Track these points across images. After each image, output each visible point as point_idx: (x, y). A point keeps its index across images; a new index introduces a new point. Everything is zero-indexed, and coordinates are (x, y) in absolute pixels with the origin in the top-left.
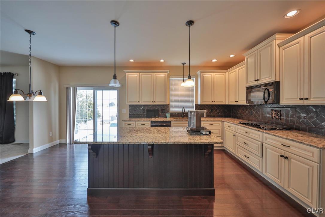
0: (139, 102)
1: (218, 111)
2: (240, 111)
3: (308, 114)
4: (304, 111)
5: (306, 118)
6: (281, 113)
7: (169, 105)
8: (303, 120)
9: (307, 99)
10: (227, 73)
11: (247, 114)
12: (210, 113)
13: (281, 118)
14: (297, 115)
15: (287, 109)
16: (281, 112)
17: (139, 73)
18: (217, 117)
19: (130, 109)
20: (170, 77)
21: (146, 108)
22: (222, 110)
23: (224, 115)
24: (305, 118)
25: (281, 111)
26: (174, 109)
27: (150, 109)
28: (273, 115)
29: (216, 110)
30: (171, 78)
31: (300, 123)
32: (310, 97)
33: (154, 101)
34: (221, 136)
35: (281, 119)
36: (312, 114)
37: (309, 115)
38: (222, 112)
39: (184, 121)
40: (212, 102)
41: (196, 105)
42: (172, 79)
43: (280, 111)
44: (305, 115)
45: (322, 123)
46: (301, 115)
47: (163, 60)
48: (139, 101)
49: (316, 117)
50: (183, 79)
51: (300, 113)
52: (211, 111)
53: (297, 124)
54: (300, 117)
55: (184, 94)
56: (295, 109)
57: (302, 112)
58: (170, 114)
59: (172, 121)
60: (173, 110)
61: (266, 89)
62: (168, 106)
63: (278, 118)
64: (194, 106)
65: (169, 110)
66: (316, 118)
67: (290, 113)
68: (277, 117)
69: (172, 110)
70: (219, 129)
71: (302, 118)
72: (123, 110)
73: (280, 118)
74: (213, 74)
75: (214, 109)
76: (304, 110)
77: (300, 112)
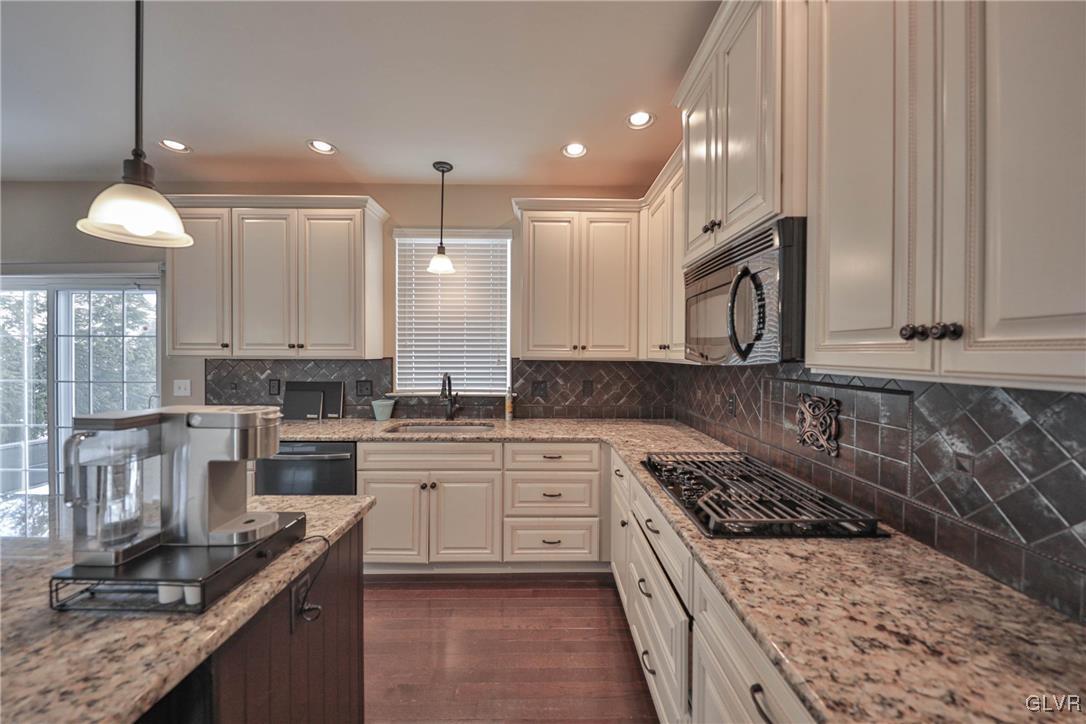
0: (227, 346)
1: (615, 390)
2: (699, 394)
3: (979, 443)
4: (957, 420)
5: (966, 464)
6: (841, 417)
7: (392, 359)
8: (948, 480)
9: (954, 332)
10: (644, 213)
11: (717, 408)
12: (579, 398)
13: (838, 448)
14: (919, 437)
15: (867, 398)
16: (838, 412)
17: (225, 211)
18: (611, 417)
19: (209, 377)
20: (396, 231)
21: (286, 375)
22: (633, 386)
23: (640, 408)
24: (961, 467)
25: (839, 403)
26: (415, 380)
27: (304, 380)
28: (807, 424)
29: (607, 387)
30: (400, 236)
31: (933, 497)
32: (975, 320)
33: (301, 342)
34: (596, 513)
35: (838, 456)
36: (1005, 447)
37: (989, 452)
38: (632, 396)
39: (417, 440)
40: (575, 348)
41: (513, 360)
42: (408, 241)
43: (836, 406)
44: (962, 448)
45: (1072, 524)
46: (936, 444)
47: (329, 147)
48: (227, 341)
49: (1030, 468)
50: (438, 241)
51: (932, 430)
52: (583, 391)
53: (913, 500)
54: (931, 456)
55: (463, 313)
56: (905, 399)
57: (943, 425)
58: (392, 402)
59: (361, 440)
60: (411, 385)
61: (746, 272)
62: (386, 365)
63: (825, 444)
64: (509, 366)
65: (392, 382)
66: (1030, 476)
67: (883, 421)
68: (822, 441)
69: (406, 385)
70: (590, 482)
71: (946, 461)
72: (177, 383)
73: (833, 444)
74: (580, 218)
75: (600, 379)
76: (959, 413)
77: (931, 420)
